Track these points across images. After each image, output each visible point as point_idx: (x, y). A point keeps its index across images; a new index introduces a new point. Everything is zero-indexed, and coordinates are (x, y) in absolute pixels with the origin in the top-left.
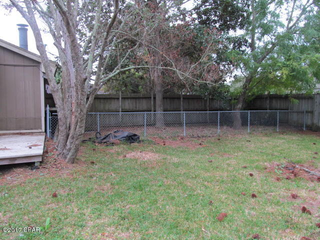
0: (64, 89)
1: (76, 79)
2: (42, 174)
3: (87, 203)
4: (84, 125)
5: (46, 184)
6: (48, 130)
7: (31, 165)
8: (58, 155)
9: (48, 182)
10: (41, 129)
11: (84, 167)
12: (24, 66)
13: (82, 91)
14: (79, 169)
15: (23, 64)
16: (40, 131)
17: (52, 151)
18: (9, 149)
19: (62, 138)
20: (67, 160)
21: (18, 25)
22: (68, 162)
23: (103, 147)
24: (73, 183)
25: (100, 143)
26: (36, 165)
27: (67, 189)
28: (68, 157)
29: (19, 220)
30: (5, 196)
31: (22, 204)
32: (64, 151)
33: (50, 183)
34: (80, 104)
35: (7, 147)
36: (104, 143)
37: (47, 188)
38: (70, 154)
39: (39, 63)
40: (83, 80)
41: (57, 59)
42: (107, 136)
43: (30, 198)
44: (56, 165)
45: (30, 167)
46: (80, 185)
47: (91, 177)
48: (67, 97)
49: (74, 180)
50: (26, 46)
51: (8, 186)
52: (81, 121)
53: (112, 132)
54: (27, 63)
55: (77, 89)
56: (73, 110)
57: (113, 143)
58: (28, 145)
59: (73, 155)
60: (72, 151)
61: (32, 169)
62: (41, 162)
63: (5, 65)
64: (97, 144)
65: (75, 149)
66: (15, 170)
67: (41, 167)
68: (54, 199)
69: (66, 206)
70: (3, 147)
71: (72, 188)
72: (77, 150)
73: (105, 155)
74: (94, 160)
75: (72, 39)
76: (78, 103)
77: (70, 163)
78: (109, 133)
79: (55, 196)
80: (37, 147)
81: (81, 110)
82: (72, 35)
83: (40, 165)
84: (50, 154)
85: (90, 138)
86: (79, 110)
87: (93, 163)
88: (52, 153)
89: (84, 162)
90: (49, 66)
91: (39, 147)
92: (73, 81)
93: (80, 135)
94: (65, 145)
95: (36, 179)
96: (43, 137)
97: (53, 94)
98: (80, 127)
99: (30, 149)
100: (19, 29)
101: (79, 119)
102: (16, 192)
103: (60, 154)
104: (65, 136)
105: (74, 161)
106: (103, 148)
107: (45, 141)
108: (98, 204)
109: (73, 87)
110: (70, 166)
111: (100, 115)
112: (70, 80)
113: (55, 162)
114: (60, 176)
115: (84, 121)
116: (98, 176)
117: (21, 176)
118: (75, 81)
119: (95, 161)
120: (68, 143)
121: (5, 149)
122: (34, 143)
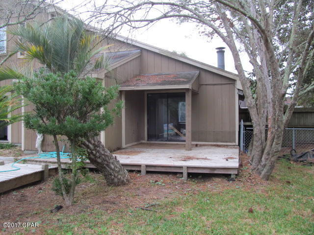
0: (260, 105)
1: (274, 95)
2: (237, 187)
3: (285, 227)
4: (281, 142)
5: (242, 198)
6: (242, 144)
7: (227, 176)
8: (252, 170)
9: (243, 195)
10: (235, 142)
11: (280, 186)
12: (221, 84)
13: (280, 107)
14: (274, 187)
15: (220, 83)
16: (234, 144)
17: (246, 165)
18: (209, 159)
19: (257, 153)
20: (261, 176)
21: (217, 49)
22: (263, 178)
23: (300, 166)
24: (269, 201)
25: (296, 161)
26: (232, 177)
27: (263, 206)
28: (263, 173)
29: (219, 228)
30: (207, 202)
31: (221, 213)
32: (259, 167)
33: (246, 197)
34: (278, 120)
35: (208, 158)
36: (301, 161)
37: (244, 202)
38: (265, 170)
39: (234, 81)
40: (281, 95)
41: (249, 75)
42: (304, 154)
43: (228, 209)
44: (250, 179)
45: (226, 178)
46: (276, 205)
47: (288, 198)
48: (262, 113)
49: (269, 197)
50: (223, 66)
51: (209, 193)
52: (279, 137)
53: (310, 150)
54: (224, 81)
55: (274, 105)
56: (269, 126)
57: (311, 163)
58: (225, 157)
59: (267, 172)
60: (267, 167)
61: (228, 180)
62: (236, 175)
63: (206, 85)
64: (292, 162)
65: (270, 166)
66: (214, 179)
67: (236, 180)
68: (251, 215)
69: (263, 225)
70: (204, 157)
71: (268, 207)
72: (272, 167)
73: (302, 175)
74: (290, 179)
75: (270, 55)
76: (274, 119)
77: (264, 179)
78: (307, 151)
79: (251, 211)
80: (233, 160)
81: (279, 127)
82: (271, 52)
83: (236, 178)
84: (244, 168)
85: (284, 155)
86: (276, 126)
87: (289, 182)
88: (247, 168)
89: (279, 181)
90: (246, 83)
91: (235, 160)
92: (270, 96)
93: (275, 152)
94: (260, 160)
95: (233, 191)
96: (237, 151)
97: (250, 110)
98: (277, 144)
99: (227, 161)
100: (217, 52)
101: (276, 136)
102: (216, 200)
103: (255, 169)
104: (260, 152)
105: (268, 177)
106: (300, 168)
107: (239, 154)
108: (298, 230)
109: (270, 103)
110: (265, 183)
111: (295, 130)
112: (266, 96)
113: (250, 176)
114: (255, 191)
115: (281, 138)
116: (295, 198)
117: (219, 185)
118: (271, 96)
119: (291, 181)
120: (263, 159)
121: (206, 159)
122: (229, 156)
